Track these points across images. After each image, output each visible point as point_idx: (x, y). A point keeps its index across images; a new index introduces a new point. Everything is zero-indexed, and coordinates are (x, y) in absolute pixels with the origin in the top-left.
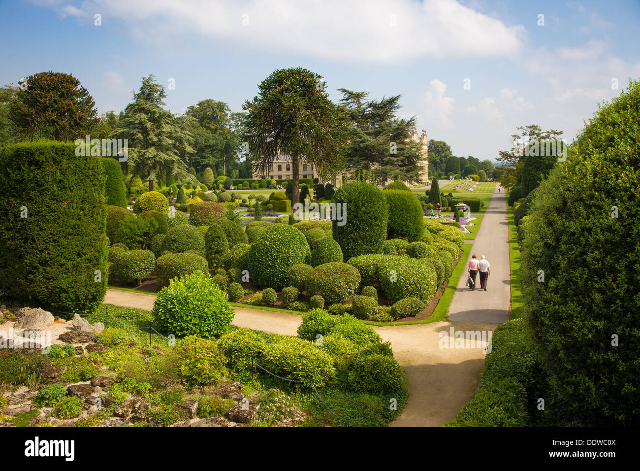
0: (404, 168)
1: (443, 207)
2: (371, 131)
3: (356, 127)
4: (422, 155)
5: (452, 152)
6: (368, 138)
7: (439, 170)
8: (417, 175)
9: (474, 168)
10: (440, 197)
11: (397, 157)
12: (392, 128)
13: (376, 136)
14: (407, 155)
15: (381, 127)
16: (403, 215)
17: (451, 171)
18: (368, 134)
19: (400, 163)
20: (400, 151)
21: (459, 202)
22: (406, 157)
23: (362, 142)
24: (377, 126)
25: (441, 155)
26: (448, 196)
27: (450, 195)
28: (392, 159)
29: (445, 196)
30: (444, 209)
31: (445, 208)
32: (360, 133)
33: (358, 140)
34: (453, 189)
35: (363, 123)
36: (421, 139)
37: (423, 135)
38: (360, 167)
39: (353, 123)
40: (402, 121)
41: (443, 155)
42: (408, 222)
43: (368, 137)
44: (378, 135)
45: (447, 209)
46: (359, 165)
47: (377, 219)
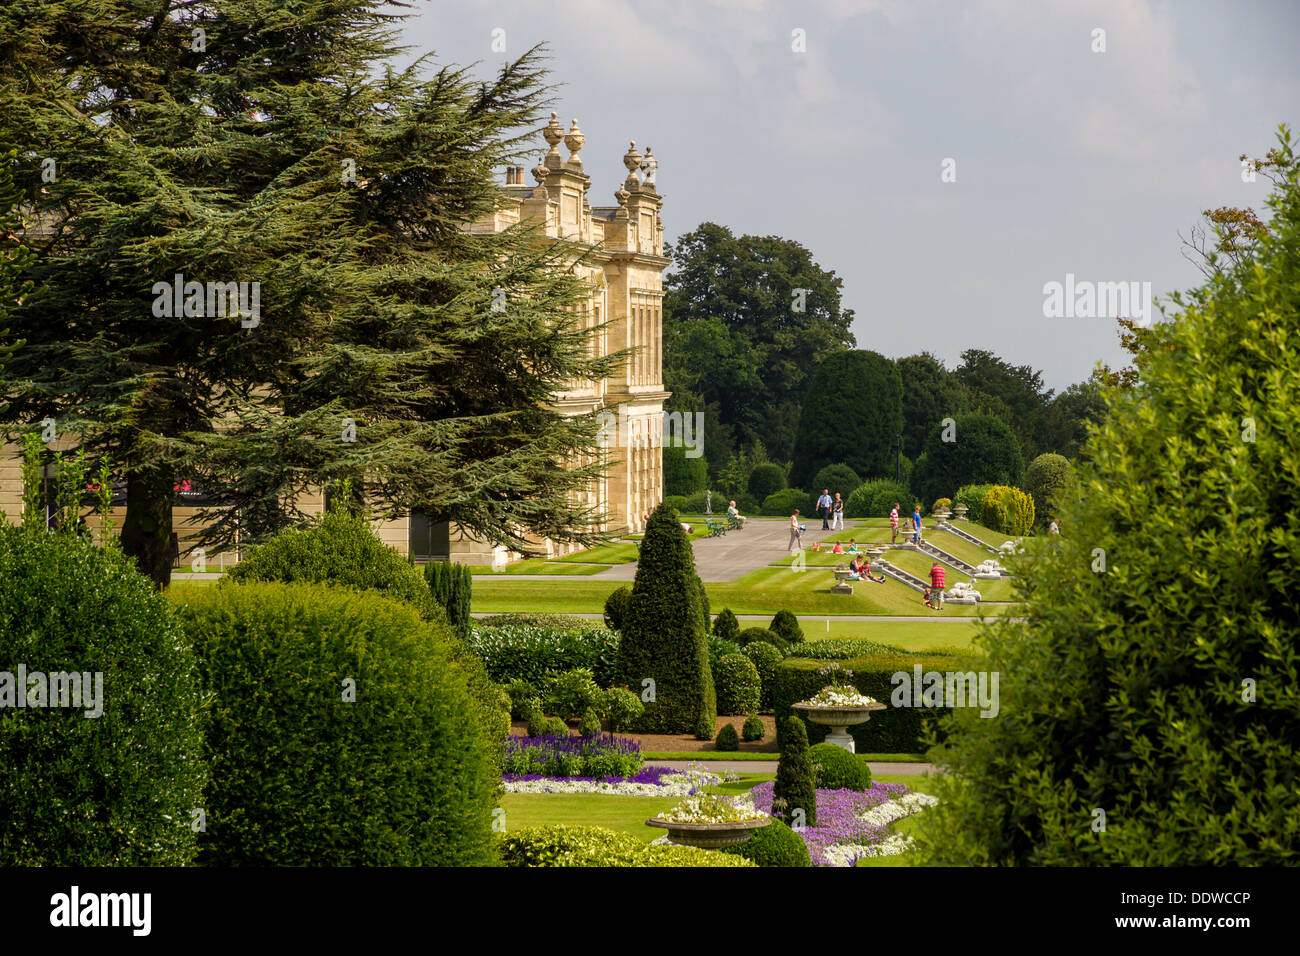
0: (452, 429)
1: (721, 713)
2: (212, 149)
3: (102, 120)
4: (581, 338)
5: (849, 316)
6: (182, 198)
7: (759, 449)
8: (544, 480)
9: (998, 435)
10: (705, 639)
11: (397, 345)
12: (361, 136)
13: (248, 189)
14: (474, 335)
15: (287, 125)
16: (334, 769)
17: (833, 455)
18: (188, 172)
19: (422, 393)
20: (424, 300)
21: (827, 680)
22: (465, 344)
23: (142, 228)
24: (259, 117)
25: (770, 340)
26: (762, 635)
27: (785, 627)
28: (364, 356)
29: (745, 639)
30: (729, 731)
31: (738, 723)
32: (124, 163)
33: (112, 210)
34: (831, 582)
35: (151, 88)
36: (613, 219)
37: (634, 195)
38: (123, 412)
39: (86, 87)
40: (442, 90)
41: (785, 338)
42: (370, 824)
43: (185, 192)
44: (260, 185)
45: (748, 726)
46: (114, 393)
47: (116, 794)
